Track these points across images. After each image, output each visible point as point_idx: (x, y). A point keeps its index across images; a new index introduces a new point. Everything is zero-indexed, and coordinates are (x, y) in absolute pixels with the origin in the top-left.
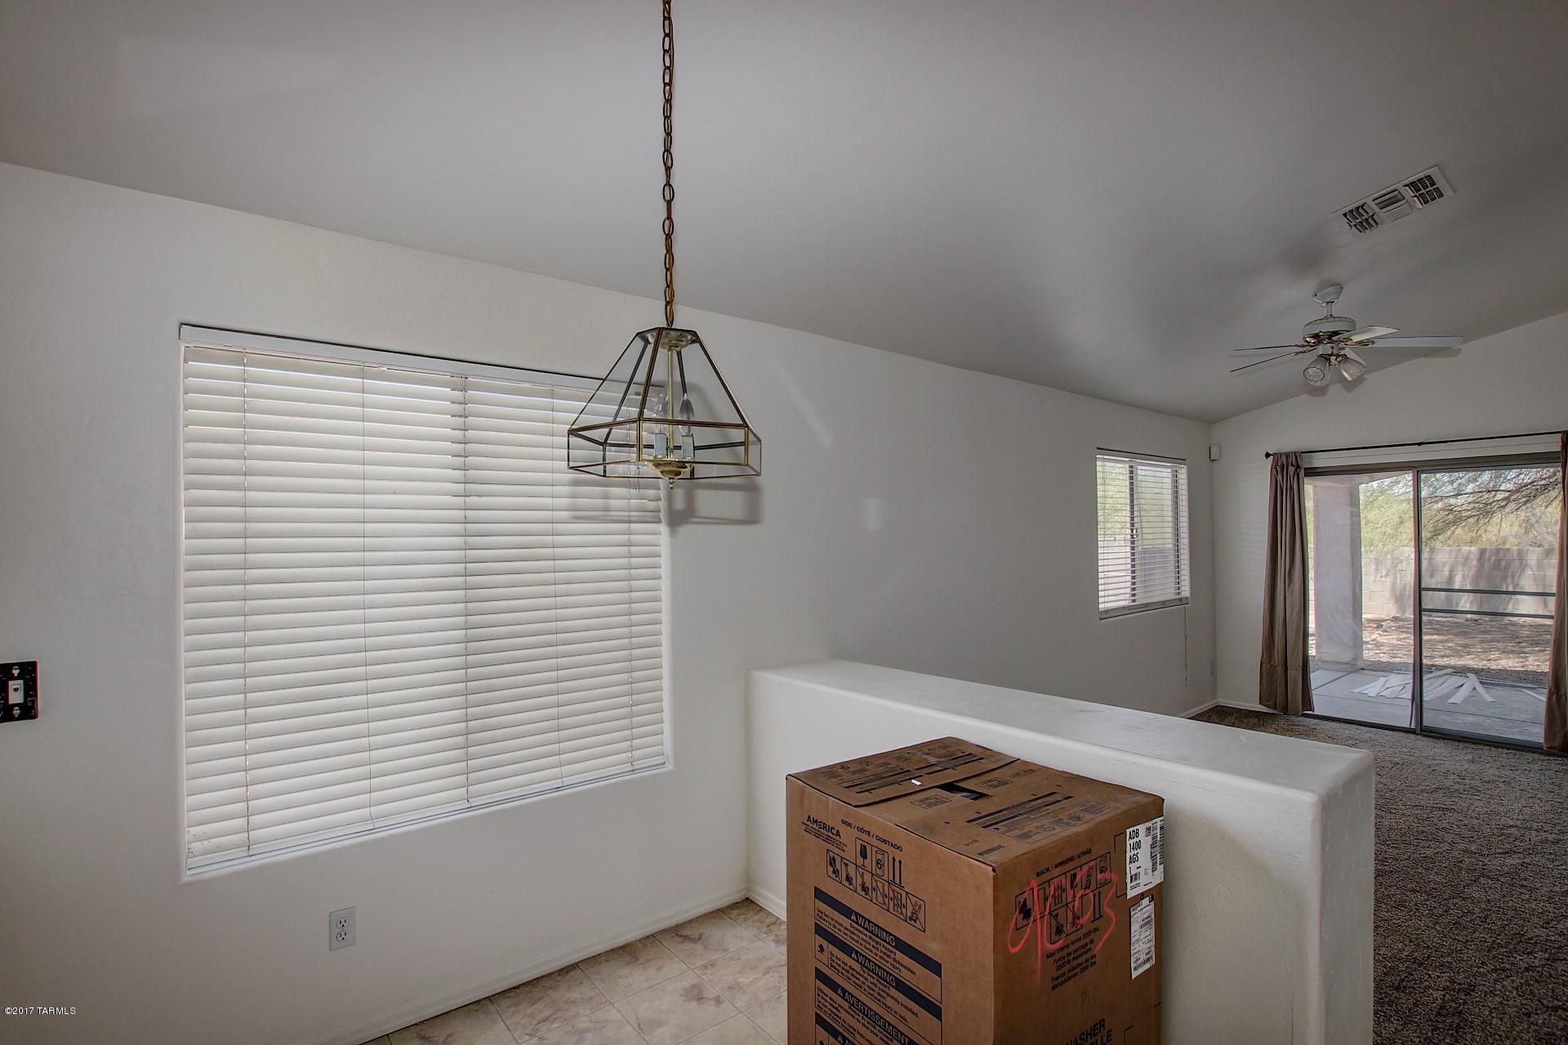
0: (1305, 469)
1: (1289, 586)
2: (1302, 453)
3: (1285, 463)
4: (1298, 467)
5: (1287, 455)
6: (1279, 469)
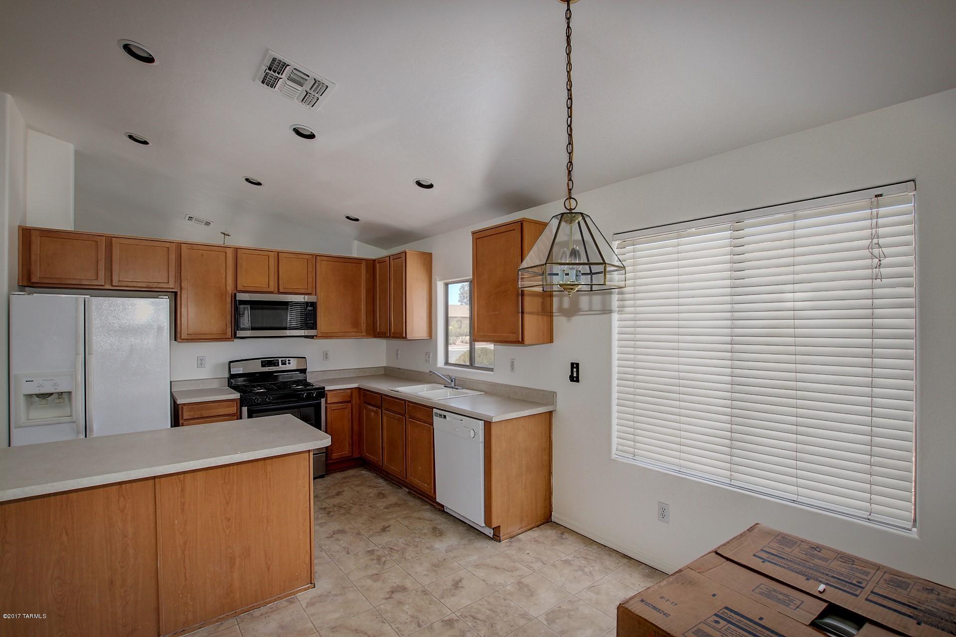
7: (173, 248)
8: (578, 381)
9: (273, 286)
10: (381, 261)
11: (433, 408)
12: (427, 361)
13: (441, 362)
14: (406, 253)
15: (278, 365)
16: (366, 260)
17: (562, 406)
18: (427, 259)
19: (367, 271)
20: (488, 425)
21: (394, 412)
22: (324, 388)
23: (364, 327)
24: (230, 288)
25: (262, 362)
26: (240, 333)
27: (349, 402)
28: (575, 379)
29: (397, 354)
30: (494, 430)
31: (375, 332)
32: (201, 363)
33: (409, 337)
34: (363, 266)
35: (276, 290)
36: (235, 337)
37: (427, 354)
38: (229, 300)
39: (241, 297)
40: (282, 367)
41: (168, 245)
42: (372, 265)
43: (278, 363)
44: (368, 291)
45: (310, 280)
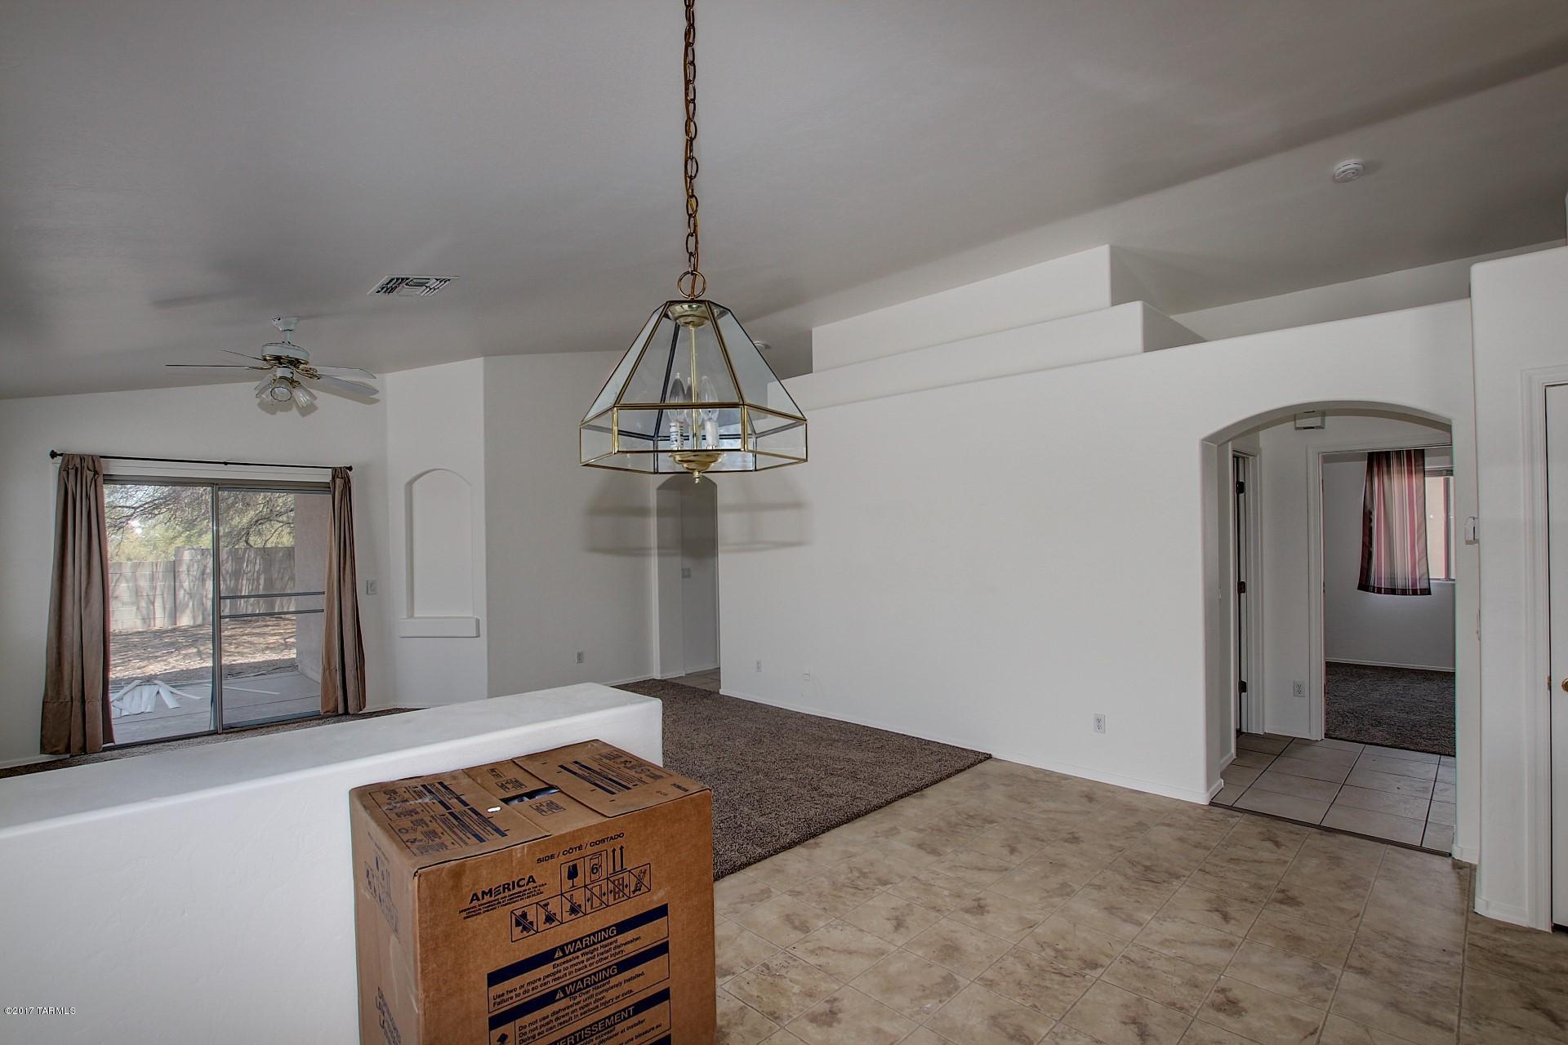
0: (104, 475)
1: (86, 607)
2: (101, 457)
3: (79, 466)
4: (96, 473)
5: (82, 458)
6: (72, 472)
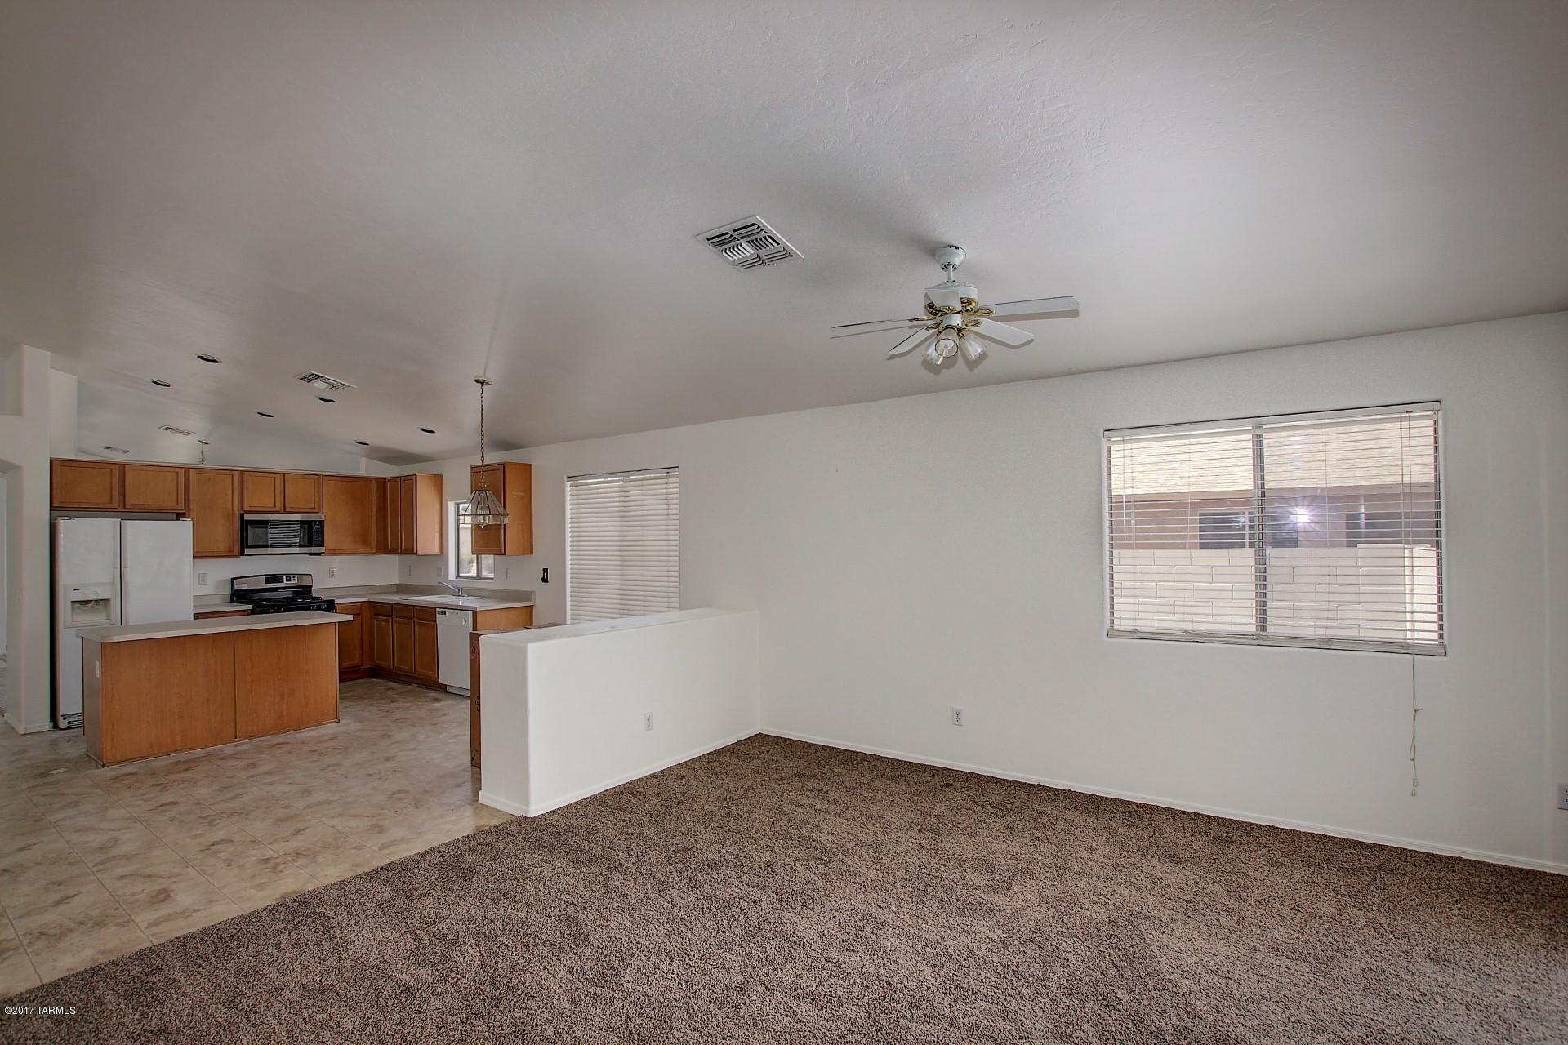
7: (182, 473)
8: (547, 582)
9: (279, 507)
10: (393, 480)
11: (436, 608)
12: (439, 575)
13: (452, 575)
14: (416, 475)
15: (283, 582)
16: (376, 479)
17: (538, 602)
18: (439, 481)
19: (377, 488)
20: (475, 613)
21: (404, 618)
22: (333, 601)
23: (373, 544)
24: (237, 509)
25: (266, 578)
26: (247, 551)
27: (359, 614)
28: (545, 580)
29: (410, 571)
30: (479, 616)
31: (384, 548)
32: (202, 579)
33: (419, 553)
34: (373, 485)
35: (282, 510)
36: (242, 553)
37: (439, 568)
38: (236, 519)
39: (247, 517)
40: (285, 583)
41: (177, 470)
42: (382, 483)
43: (283, 580)
44: (378, 509)
45: (317, 499)
